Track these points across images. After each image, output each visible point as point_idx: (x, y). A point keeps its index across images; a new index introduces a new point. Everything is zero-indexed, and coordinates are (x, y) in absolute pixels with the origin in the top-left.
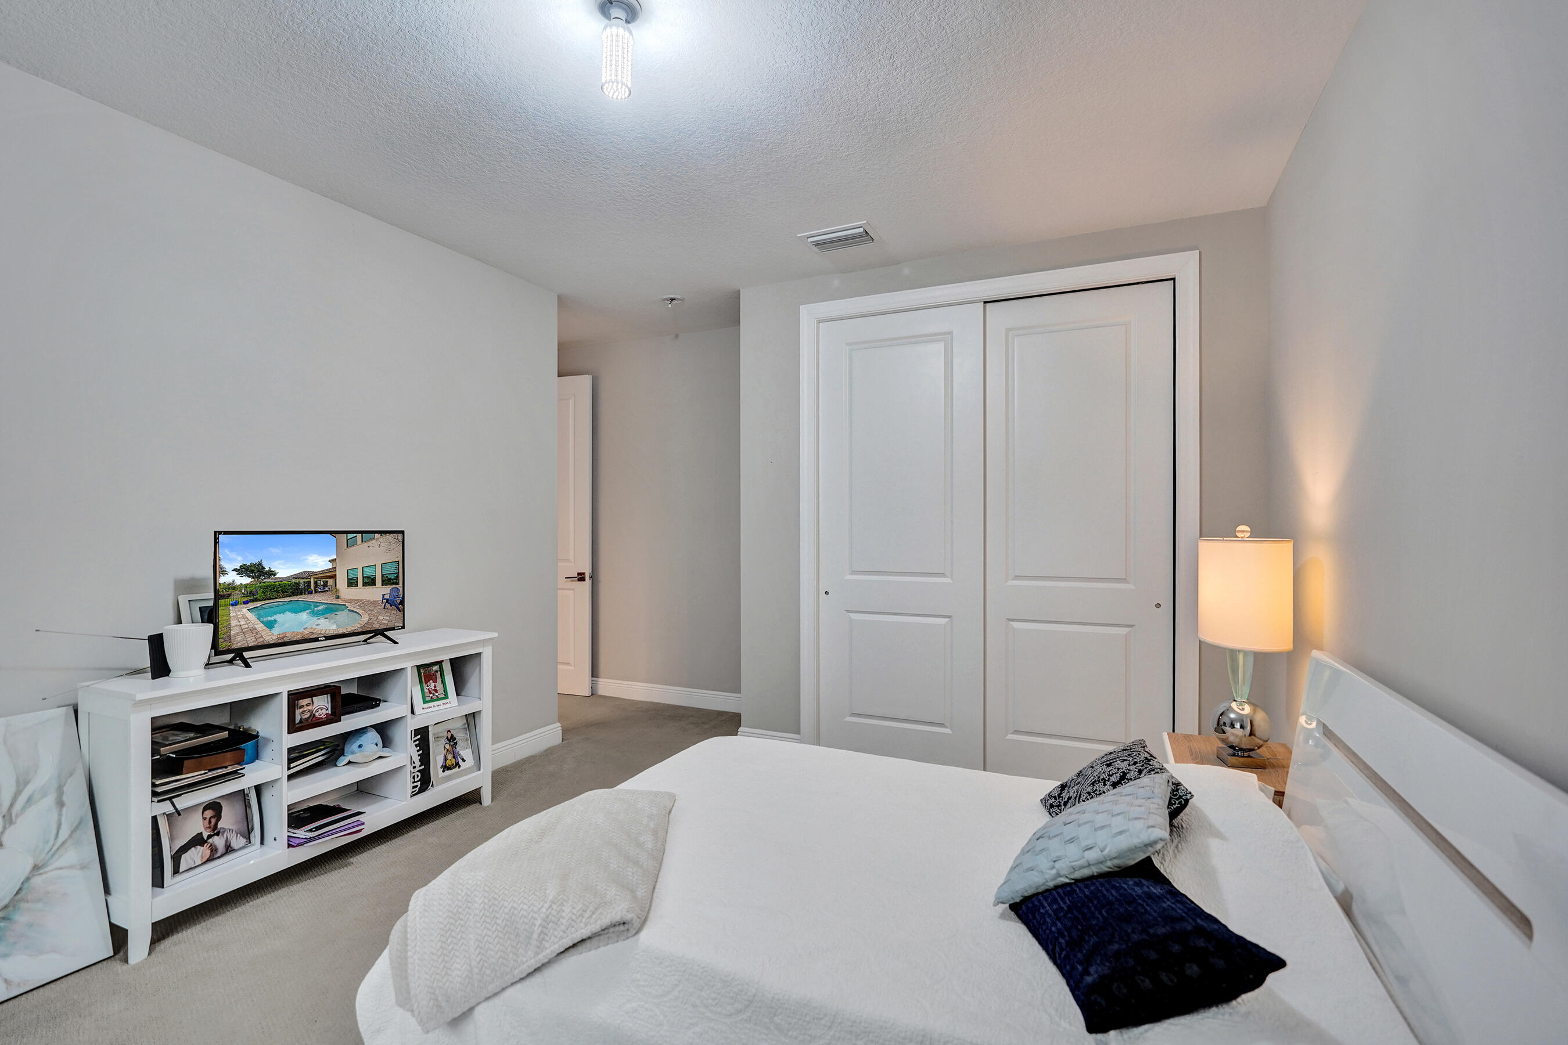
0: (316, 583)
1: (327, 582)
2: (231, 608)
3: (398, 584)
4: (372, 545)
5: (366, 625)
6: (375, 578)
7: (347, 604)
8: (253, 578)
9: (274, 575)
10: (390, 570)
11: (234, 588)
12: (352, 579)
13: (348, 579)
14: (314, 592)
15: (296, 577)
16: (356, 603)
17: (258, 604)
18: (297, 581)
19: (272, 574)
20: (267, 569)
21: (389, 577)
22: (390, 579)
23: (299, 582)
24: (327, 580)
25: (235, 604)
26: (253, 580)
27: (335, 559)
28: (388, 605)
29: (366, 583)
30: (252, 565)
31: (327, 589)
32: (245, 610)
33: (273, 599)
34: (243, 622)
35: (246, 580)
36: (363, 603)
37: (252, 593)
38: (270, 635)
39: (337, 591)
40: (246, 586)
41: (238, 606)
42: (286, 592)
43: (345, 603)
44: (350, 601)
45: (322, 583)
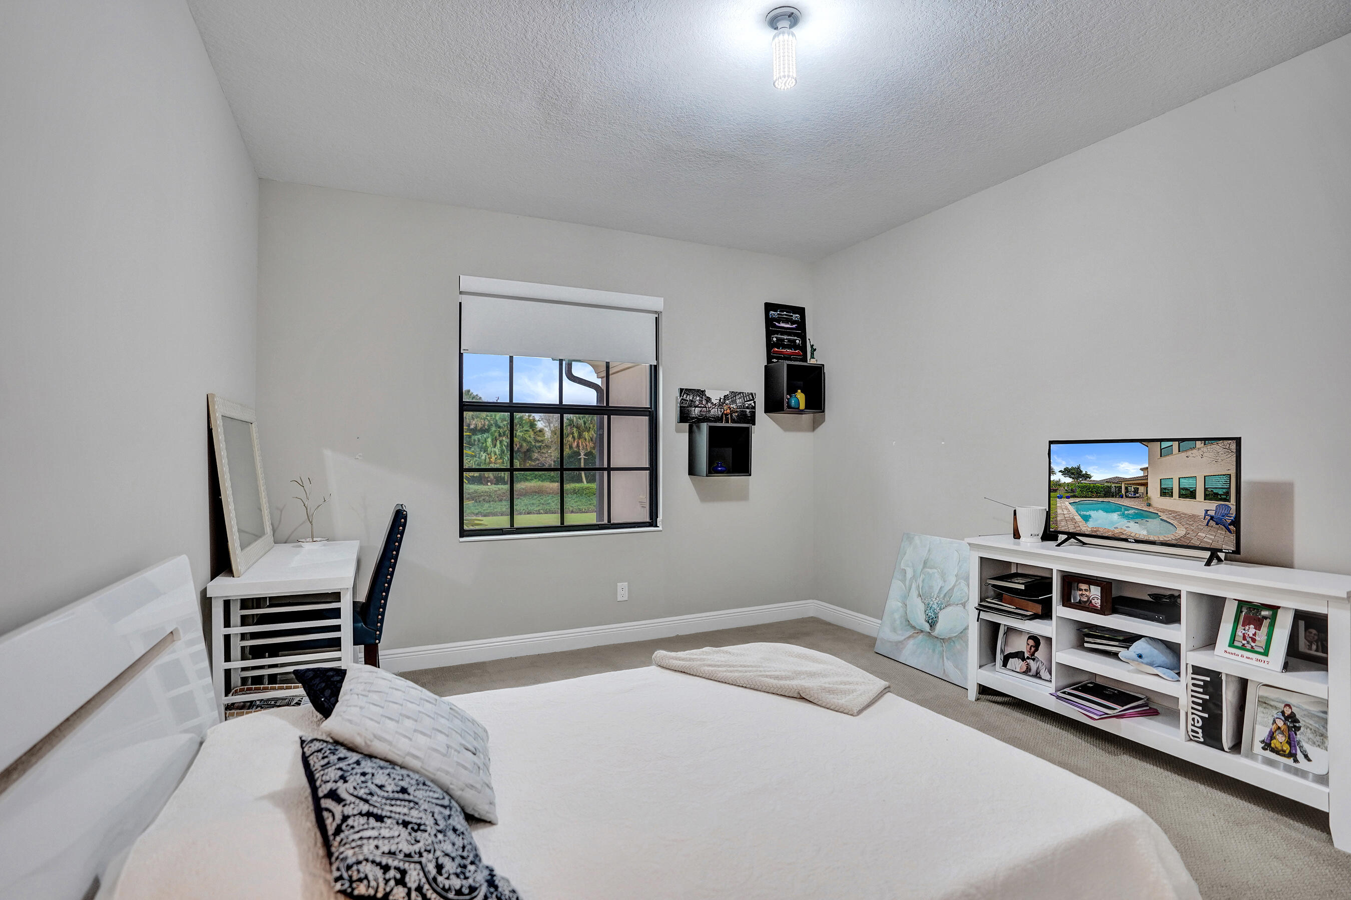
0: (1126, 488)
1: (1138, 488)
2: (1058, 499)
3: (1229, 501)
4: (1192, 455)
5: (1182, 539)
6: (1195, 490)
7: (1159, 513)
8: (1073, 479)
9: (1090, 478)
10: (1217, 485)
11: (1060, 485)
12: (1165, 489)
13: (1161, 488)
14: (1124, 496)
15: (1108, 481)
16: (1171, 514)
17: (1077, 500)
18: (1109, 485)
19: (1088, 477)
20: (1084, 472)
21: (1214, 491)
22: (1217, 494)
23: (1111, 486)
24: (1138, 487)
25: (1060, 497)
26: (1073, 480)
27: (1147, 468)
28: (1212, 523)
29: (1183, 495)
30: (1073, 468)
31: (1137, 495)
32: (1067, 503)
33: (1089, 497)
34: (1065, 512)
35: (1068, 480)
36: (1178, 515)
37: (1072, 491)
38: (1085, 527)
39: (1148, 499)
40: (1068, 484)
41: (1062, 499)
42: (1099, 493)
43: (1156, 512)
44: (1163, 511)
45: (1133, 490)
